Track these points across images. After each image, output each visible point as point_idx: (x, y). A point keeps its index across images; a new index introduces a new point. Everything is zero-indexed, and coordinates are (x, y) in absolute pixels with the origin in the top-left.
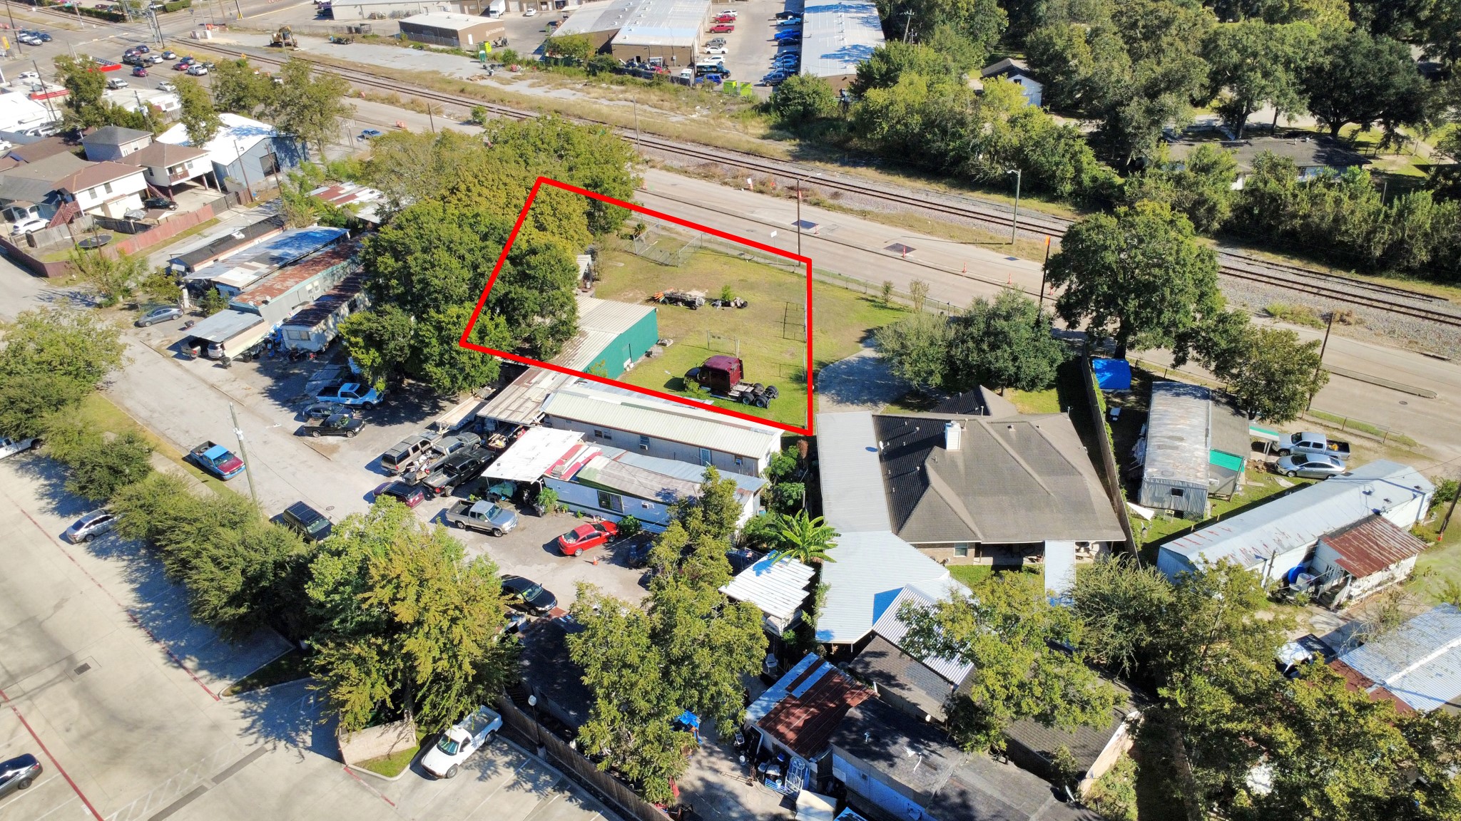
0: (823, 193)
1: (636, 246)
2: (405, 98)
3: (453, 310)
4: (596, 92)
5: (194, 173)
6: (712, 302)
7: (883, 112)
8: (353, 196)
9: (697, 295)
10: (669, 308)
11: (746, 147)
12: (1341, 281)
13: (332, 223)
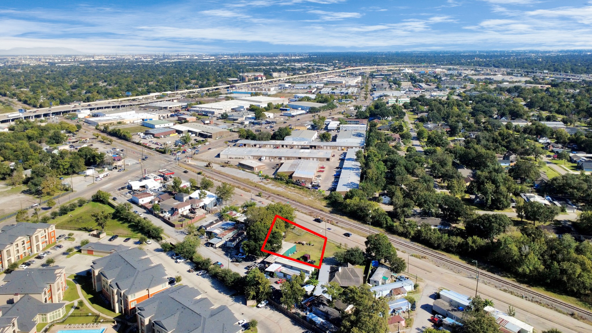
0: (334, 222)
1: (294, 231)
2: (242, 187)
3: (262, 242)
4: (288, 189)
5: (200, 206)
6: (307, 244)
7: (349, 205)
8: (235, 215)
9: (304, 242)
10: (299, 245)
11: (320, 209)
12: (429, 251)
13: (232, 221)
